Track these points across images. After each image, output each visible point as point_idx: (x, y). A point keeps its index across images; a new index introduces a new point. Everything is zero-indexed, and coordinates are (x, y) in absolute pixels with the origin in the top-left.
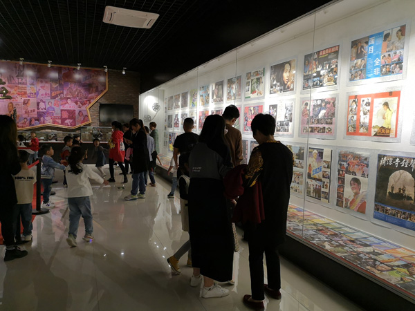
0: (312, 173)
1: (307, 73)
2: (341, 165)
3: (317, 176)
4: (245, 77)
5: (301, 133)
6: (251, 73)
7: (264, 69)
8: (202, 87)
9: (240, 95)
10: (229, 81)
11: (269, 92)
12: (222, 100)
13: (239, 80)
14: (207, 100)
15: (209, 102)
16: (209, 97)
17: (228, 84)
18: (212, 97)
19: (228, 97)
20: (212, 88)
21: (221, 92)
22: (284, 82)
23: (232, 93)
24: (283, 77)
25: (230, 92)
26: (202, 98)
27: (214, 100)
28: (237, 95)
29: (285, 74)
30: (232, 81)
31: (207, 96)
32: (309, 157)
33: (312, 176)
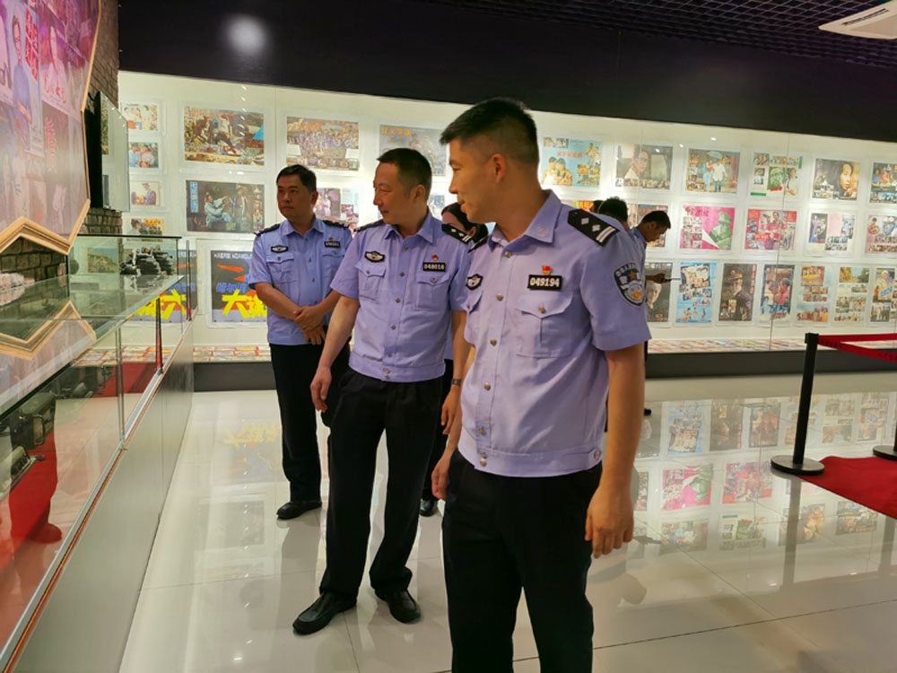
0: (879, 295)
1: (877, 185)
3: (886, 298)
4: (752, 159)
5: (866, 252)
6: (767, 156)
7: (801, 158)
8: (558, 139)
9: (733, 186)
10: (694, 153)
11: (811, 194)
12: (668, 188)
13: (732, 160)
14: (590, 176)
15: (598, 183)
16: (599, 170)
17: (692, 158)
18: (618, 172)
19: (691, 185)
20: (620, 154)
21: (663, 170)
22: (841, 187)
23: (707, 178)
24: (840, 180)
25: (701, 176)
26: (559, 166)
27: (627, 181)
28: (724, 186)
29: (843, 176)
30: (708, 156)
31: (591, 167)
32: (877, 278)
33: (879, 299)
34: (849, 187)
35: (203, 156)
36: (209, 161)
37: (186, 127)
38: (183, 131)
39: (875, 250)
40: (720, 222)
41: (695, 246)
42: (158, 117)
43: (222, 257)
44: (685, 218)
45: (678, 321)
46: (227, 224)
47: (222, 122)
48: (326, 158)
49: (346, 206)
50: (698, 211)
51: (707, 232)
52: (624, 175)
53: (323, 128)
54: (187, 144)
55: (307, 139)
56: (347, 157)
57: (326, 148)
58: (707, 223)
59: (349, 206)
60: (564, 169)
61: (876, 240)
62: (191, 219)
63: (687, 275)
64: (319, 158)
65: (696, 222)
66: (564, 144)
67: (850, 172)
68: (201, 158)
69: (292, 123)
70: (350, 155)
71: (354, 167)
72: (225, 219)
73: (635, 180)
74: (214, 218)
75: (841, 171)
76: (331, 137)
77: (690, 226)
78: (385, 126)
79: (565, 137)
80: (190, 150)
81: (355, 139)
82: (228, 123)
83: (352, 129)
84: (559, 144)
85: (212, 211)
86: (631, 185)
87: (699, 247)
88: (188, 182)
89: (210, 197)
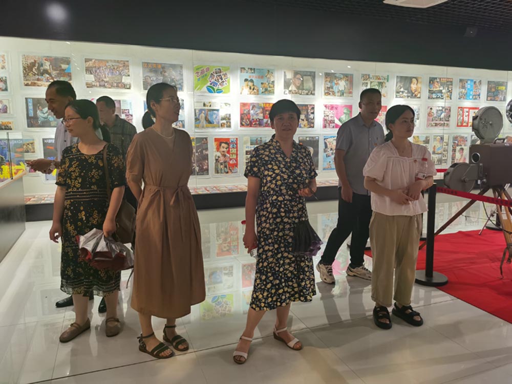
0: (436, 150)
1: (432, 89)
2: (454, 142)
3: (439, 152)
4: (361, 77)
5: (427, 127)
6: (369, 75)
7: (388, 76)
8: (249, 69)
9: (351, 93)
10: (327, 75)
11: (395, 96)
12: (314, 94)
13: (349, 78)
14: (269, 89)
15: (274, 93)
16: (274, 85)
17: (326, 78)
18: (285, 86)
19: (327, 93)
20: (285, 76)
21: (311, 84)
22: (411, 91)
23: (335, 89)
24: (411, 87)
25: (332, 88)
26: (250, 84)
27: (290, 91)
28: (346, 93)
29: (412, 85)
30: (336, 76)
31: (269, 84)
32: (434, 141)
33: (436, 152)
34: (416, 91)
35: (35, 83)
36: (38, 86)
37: (24, 67)
38: (22, 69)
39: (432, 126)
40: (344, 113)
41: (331, 127)
42: (6, 61)
43: (49, 142)
44: (324, 111)
45: (324, 169)
46: (51, 123)
47: (45, 63)
48: (110, 82)
49: (125, 110)
50: (332, 107)
51: (338, 119)
52: (288, 89)
53: (107, 64)
54: (25, 77)
55: (98, 71)
56: (123, 81)
57: (110, 76)
58: (337, 114)
59: (127, 110)
60: (253, 85)
61: (433, 120)
62: (29, 120)
63: (328, 143)
64: (106, 82)
65: (331, 113)
66: (253, 71)
67: (416, 83)
68: (34, 84)
69: (88, 62)
70: (125, 80)
71: (128, 87)
72: (50, 120)
73: (294, 91)
74: (43, 119)
75: (411, 82)
76: (112, 69)
77: (328, 116)
78: (145, 63)
79: (253, 68)
80: (27, 80)
81: (127, 71)
82: (49, 63)
83: (125, 65)
84: (250, 71)
85: (42, 115)
86: (293, 93)
87: (333, 127)
88: (26, 99)
89: (40, 107)
